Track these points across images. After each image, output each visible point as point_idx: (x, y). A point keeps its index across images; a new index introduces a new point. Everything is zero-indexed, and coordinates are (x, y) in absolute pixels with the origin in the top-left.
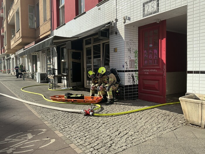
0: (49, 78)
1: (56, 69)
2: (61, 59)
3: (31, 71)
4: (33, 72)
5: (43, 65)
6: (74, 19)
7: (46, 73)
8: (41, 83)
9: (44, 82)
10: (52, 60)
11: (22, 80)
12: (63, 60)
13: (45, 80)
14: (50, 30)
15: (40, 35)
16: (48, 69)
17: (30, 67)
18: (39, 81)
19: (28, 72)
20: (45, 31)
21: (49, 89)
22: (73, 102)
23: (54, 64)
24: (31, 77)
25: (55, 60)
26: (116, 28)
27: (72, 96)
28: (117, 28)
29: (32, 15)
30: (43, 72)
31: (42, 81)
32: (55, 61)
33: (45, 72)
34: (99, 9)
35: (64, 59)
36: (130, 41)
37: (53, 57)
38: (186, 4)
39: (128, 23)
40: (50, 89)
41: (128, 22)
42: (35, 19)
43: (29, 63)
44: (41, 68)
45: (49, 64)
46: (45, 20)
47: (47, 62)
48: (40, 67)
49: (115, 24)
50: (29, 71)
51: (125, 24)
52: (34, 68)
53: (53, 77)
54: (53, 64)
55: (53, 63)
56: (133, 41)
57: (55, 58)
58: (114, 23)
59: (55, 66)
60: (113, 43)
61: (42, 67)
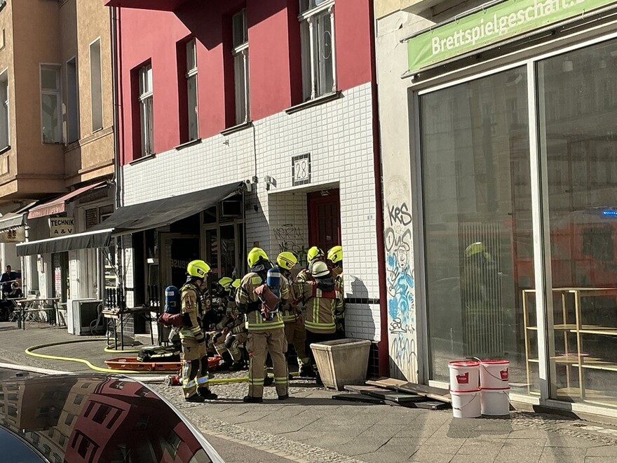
0: (106, 316)
1: (130, 289)
2: (145, 258)
3: (44, 293)
4: (54, 296)
5: (90, 273)
6: (177, 148)
7: (98, 300)
8: (82, 334)
9: (94, 332)
10: (119, 257)
11: (14, 328)
12: (150, 261)
13: (95, 323)
14: (114, 163)
15: (80, 172)
16: (105, 285)
17: (43, 279)
18: (74, 329)
19: (34, 297)
20: (98, 162)
21: (106, 350)
22: (154, 369)
23: (125, 273)
24: (45, 314)
25: (127, 258)
26: (255, 196)
27: (153, 356)
28: (257, 198)
29: (54, 98)
30: (91, 299)
31: (87, 329)
32: (127, 261)
33: (96, 297)
34: (227, 143)
35: (153, 257)
36: (284, 228)
37: (120, 249)
38: (337, 180)
39: (273, 192)
40: (109, 348)
41: (273, 190)
42: (64, 111)
43: (39, 263)
44: (82, 284)
45: (109, 270)
46: (97, 126)
47: (103, 263)
48: (78, 280)
49: (254, 187)
50: (38, 295)
51: (270, 192)
52: (58, 283)
53: (117, 314)
54: (120, 272)
55: (120, 267)
56: (293, 227)
57: (127, 254)
58: (252, 185)
59: (127, 279)
60: (252, 230)
61: (85, 279)
